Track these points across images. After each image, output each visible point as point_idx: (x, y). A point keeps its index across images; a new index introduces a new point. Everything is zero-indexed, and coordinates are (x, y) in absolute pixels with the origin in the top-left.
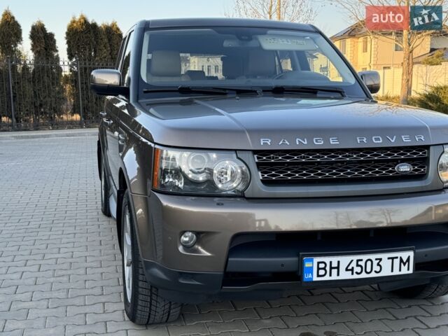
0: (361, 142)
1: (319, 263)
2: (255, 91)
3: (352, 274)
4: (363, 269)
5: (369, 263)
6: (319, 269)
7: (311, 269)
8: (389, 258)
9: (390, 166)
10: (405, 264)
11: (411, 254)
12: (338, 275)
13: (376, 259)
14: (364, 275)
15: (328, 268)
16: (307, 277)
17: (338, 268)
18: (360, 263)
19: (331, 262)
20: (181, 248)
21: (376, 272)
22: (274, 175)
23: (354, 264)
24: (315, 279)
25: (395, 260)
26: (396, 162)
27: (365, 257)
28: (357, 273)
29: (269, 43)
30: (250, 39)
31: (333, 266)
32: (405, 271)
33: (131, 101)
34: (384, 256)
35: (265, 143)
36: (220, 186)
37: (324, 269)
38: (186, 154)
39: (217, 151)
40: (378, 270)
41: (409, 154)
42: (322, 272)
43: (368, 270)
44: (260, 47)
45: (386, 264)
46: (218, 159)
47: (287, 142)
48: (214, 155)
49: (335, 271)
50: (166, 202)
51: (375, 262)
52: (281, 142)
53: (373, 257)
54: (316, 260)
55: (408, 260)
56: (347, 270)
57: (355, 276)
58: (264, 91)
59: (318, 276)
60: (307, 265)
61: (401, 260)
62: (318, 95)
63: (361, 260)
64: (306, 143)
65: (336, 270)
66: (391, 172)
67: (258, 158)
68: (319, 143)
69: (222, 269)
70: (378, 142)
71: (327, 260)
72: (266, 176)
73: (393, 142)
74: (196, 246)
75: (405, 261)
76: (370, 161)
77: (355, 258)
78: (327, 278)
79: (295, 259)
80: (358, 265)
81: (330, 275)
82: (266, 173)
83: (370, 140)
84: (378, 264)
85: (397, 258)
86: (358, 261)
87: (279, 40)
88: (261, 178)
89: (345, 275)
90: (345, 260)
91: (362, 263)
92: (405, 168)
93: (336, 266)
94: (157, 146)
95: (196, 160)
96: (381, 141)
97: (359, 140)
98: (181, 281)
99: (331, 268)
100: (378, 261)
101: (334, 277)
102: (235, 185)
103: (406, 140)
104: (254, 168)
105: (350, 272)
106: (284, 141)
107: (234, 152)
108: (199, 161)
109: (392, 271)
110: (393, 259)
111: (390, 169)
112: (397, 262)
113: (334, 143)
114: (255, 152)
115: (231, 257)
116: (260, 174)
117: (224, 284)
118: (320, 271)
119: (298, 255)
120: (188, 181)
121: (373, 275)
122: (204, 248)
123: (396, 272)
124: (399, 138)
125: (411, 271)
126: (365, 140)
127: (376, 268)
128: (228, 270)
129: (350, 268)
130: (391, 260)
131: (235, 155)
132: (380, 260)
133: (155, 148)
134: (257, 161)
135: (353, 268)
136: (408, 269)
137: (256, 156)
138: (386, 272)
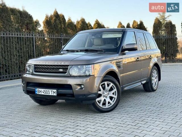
7: (37, 91)
11: (56, 91)
14: (46, 94)
16: (36, 93)
17: (41, 91)
22: (37, 70)
23: (44, 91)
27: (46, 90)
34: (50, 90)
41: (63, 67)
42: (38, 92)
45: (50, 92)
49: (41, 92)
51: (48, 91)
52: (38, 63)
53: (48, 90)
54: (38, 89)
55: (55, 92)
60: (36, 90)
61: (54, 92)
66: (58, 71)
70: (56, 63)
71: (39, 89)
73: (59, 64)
77: (44, 90)
78: (39, 94)
88: (35, 71)
89: (43, 94)
90: (42, 90)
101: (41, 94)
103: (63, 64)
104: (33, 68)
110: (52, 91)
112: (53, 92)
113: (47, 63)
115: (27, 87)
121: (48, 94)
123: (53, 95)
125: (56, 95)
126: (53, 63)
127: (48, 93)
128: (27, 90)
138: (50, 94)
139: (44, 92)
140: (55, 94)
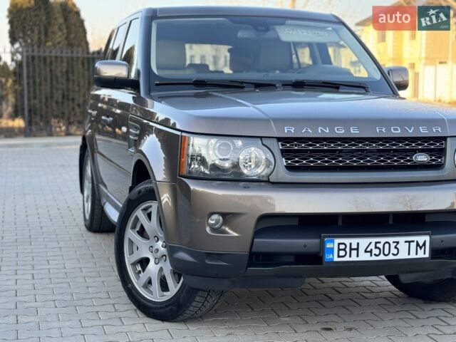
0: (380, 132)
1: (339, 244)
2: (275, 85)
3: (371, 255)
4: (382, 251)
5: (387, 245)
6: (339, 250)
7: (332, 250)
8: (406, 242)
9: (409, 156)
10: (421, 248)
11: (427, 238)
12: (358, 256)
13: (394, 242)
14: (382, 257)
15: (348, 250)
16: (328, 257)
17: (357, 249)
18: (378, 245)
19: (351, 244)
20: (208, 229)
21: (393, 254)
22: (297, 162)
23: (372, 246)
24: (336, 259)
25: (411, 243)
26: (414, 151)
27: (383, 240)
28: (375, 255)
29: (287, 34)
30: (267, 30)
31: (353, 247)
32: (421, 255)
33: (142, 94)
34: (402, 240)
35: (289, 131)
36: (245, 171)
37: (344, 250)
38: (213, 141)
39: (243, 138)
40: (396, 252)
41: (426, 144)
42: (342, 253)
43: (386, 252)
44: (278, 39)
45: (403, 247)
46: (244, 146)
47: (309, 130)
48: (239, 143)
49: (354, 253)
50: (193, 186)
51: (393, 245)
52: (304, 130)
53: (391, 240)
54: (337, 241)
55: (424, 244)
56: (366, 251)
57: (374, 258)
58: (283, 85)
59: (339, 256)
60: (329, 245)
61: (418, 244)
62: (341, 90)
63: (380, 242)
64: (328, 131)
65: (356, 251)
66: (409, 161)
67: (282, 145)
68: (340, 132)
69: (248, 250)
70: (396, 132)
71: (347, 241)
72: (289, 162)
73: (411, 132)
74: (223, 227)
75: (421, 245)
76: (389, 151)
77: (374, 240)
78: (347, 259)
79: (317, 241)
80: (376, 247)
81: (350, 256)
82: (289, 159)
83: (388, 130)
84: (396, 247)
85: (413, 241)
86: (376, 243)
87: (299, 31)
88: (285, 164)
89: (364, 257)
90: (364, 242)
91: (380, 246)
92: (422, 158)
93: (356, 247)
94: (184, 134)
95: (222, 147)
96: (399, 131)
97: (378, 130)
98: (208, 262)
99: (351, 249)
100: (395, 244)
101: (354, 258)
102: (259, 171)
103: (423, 131)
104: (278, 154)
105: (369, 254)
106: (307, 129)
107: (259, 139)
108: (225, 148)
109: (409, 254)
110: (409, 242)
111: (408, 158)
112: (413, 245)
113: (354, 132)
114: (279, 139)
115: (256, 238)
116: (284, 160)
117: (249, 265)
118: (341, 252)
119: (320, 237)
120: (214, 167)
121: (391, 257)
122: (231, 229)
123: (413, 256)
124: (417, 129)
125: (427, 255)
126: (384, 130)
129: (369, 249)
130: (408, 244)
131: (260, 142)
132: (398, 243)
133: (182, 136)
134: (281, 147)
135: (371, 250)
136: (425, 253)
137: (280, 143)
138: (403, 255)
139: (371, 251)
140: (424, 254)
